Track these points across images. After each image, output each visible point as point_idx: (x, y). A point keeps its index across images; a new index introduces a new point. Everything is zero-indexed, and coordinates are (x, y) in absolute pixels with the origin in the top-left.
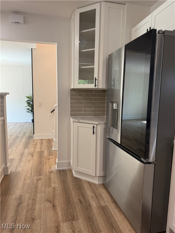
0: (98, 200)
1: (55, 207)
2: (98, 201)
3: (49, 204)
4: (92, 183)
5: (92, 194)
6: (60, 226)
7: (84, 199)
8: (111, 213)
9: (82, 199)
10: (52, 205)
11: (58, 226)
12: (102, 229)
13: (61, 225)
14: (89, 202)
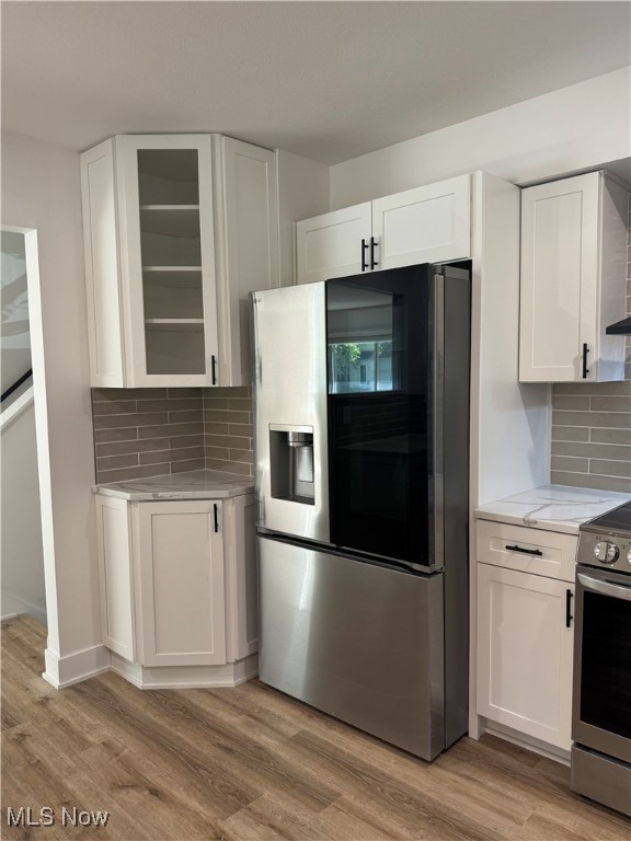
0: (268, 725)
1: (163, 794)
2: (273, 729)
3: (133, 793)
4: (215, 689)
5: (242, 717)
6: (223, 832)
7: (230, 738)
8: (328, 744)
9: (223, 742)
10: (146, 792)
11: (215, 834)
12: (335, 787)
13: (226, 829)
14: (250, 740)
